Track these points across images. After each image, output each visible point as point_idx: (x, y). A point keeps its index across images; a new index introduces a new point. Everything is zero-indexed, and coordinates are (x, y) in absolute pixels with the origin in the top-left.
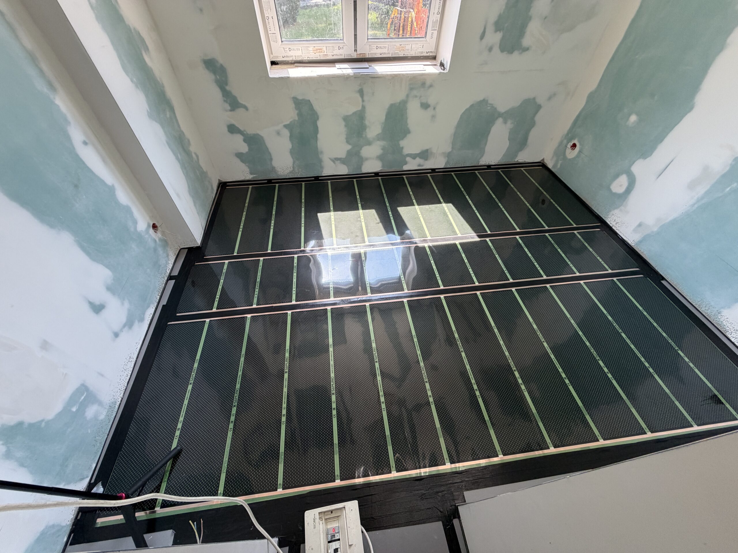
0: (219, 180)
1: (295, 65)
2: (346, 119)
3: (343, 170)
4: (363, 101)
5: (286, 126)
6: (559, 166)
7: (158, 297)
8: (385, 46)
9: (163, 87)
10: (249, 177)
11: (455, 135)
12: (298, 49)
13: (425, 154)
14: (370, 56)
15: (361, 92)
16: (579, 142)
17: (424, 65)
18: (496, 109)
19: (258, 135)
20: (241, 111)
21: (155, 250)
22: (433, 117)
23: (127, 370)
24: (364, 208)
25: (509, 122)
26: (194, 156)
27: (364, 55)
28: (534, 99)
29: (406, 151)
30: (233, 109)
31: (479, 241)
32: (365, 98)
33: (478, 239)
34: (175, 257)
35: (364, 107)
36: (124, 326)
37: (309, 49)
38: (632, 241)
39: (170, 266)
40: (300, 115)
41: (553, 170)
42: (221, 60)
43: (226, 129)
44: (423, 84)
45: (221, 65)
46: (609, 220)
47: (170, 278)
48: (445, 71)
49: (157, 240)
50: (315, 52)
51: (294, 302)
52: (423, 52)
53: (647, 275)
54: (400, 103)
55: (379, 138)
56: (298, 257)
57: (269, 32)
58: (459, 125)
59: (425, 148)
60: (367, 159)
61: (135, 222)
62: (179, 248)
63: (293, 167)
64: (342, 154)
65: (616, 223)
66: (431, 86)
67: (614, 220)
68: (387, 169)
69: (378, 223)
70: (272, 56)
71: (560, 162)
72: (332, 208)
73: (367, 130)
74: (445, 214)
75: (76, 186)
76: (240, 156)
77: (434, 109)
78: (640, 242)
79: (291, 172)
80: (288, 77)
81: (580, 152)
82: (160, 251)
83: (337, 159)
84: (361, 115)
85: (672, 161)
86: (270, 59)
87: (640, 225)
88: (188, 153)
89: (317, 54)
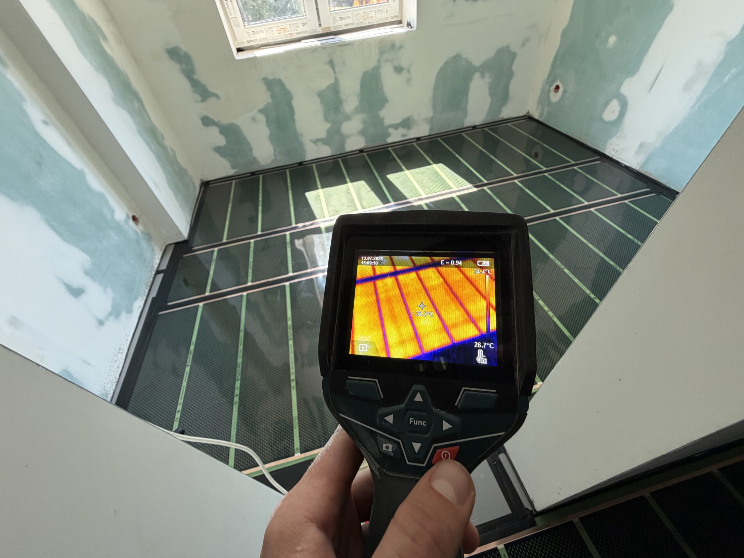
0: (201, 180)
1: (262, 48)
2: (321, 95)
3: (326, 151)
4: (335, 72)
5: (261, 111)
6: (545, 113)
7: (147, 291)
8: (349, 15)
9: (128, 78)
10: (231, 172)
11: (435, 98)
12: (262, 31)
13: (407, 123)
14: (335, 30)
15: (331, 63)
16: (562, 82)
17: (392, 28)
18: (471, 63)
19: (234, 124)
20: (212, 100)
21: (138, 242)
22: (409, 80)
23: (118, 361)
24: (352, 181)
25: (487, 75)
26: (170, 150)
27: (328, 29)
28: (508, 47)
29: (387, 122)
30: (204, 100)
31: (477, 191)
32: (337, 69)
33: (475, 190)
34: (161, 253)
35: (336, 79)
36: (110, 315)
37: (273, 29)
38: (636, 165)
39: (158, 261)
40: (273, 96)
41: (541, 119)
42: (184, 48)
43: (200, 122)
44: (393, 46)
45: (186, 53)
46: (608, 150)
47: (158, 272)
48: (413, 29)
49: (139, 232)
50: (280, 32)
51: (291, 274)
52: (387, 18)
53: (659, 193)
54: (373, 69)
55: (357, 111)
56: (291, 234)
57: (230, 17)
58: (436, 88)
59: (406, 116)
60: (348, 136)
61: (112, 211)
62: (165, 245)
63: (275, 156)
64: (322, 133)
65: (616, 152)
66: (401, 47)
67: (613, 150)
68: (370, 145)
69: (369, 192)
70: (236, 43)
71: (546, 109)
72: (319, 186)
73: (344, 104)
74: (437, 173)
75: (39, 164)
76: (218, 150)
77: (408, 71)
78: (645, 163)
79: (274, 161)
80: (256, 57)
81: (564, 92)
82: (144, 243)
83: (318, 140)
84: (335, 88)
85: (661, 70)
86: (236, 46)
87: (641, 146)
88: (163, 147)
89: (281, 34)
